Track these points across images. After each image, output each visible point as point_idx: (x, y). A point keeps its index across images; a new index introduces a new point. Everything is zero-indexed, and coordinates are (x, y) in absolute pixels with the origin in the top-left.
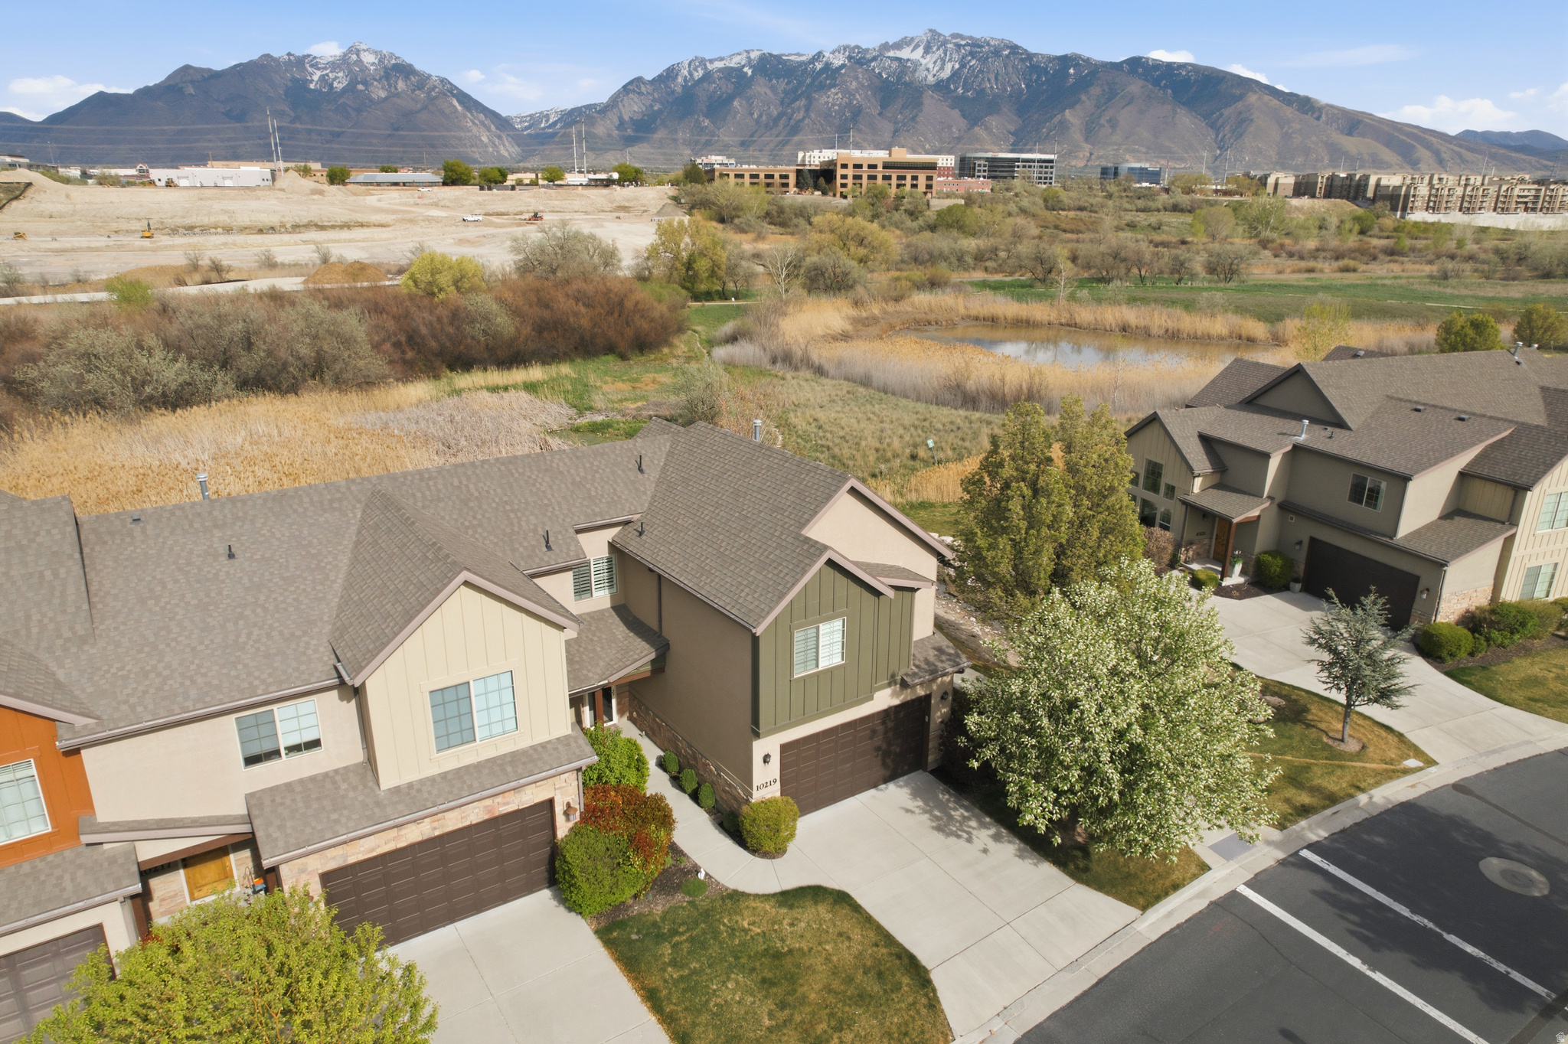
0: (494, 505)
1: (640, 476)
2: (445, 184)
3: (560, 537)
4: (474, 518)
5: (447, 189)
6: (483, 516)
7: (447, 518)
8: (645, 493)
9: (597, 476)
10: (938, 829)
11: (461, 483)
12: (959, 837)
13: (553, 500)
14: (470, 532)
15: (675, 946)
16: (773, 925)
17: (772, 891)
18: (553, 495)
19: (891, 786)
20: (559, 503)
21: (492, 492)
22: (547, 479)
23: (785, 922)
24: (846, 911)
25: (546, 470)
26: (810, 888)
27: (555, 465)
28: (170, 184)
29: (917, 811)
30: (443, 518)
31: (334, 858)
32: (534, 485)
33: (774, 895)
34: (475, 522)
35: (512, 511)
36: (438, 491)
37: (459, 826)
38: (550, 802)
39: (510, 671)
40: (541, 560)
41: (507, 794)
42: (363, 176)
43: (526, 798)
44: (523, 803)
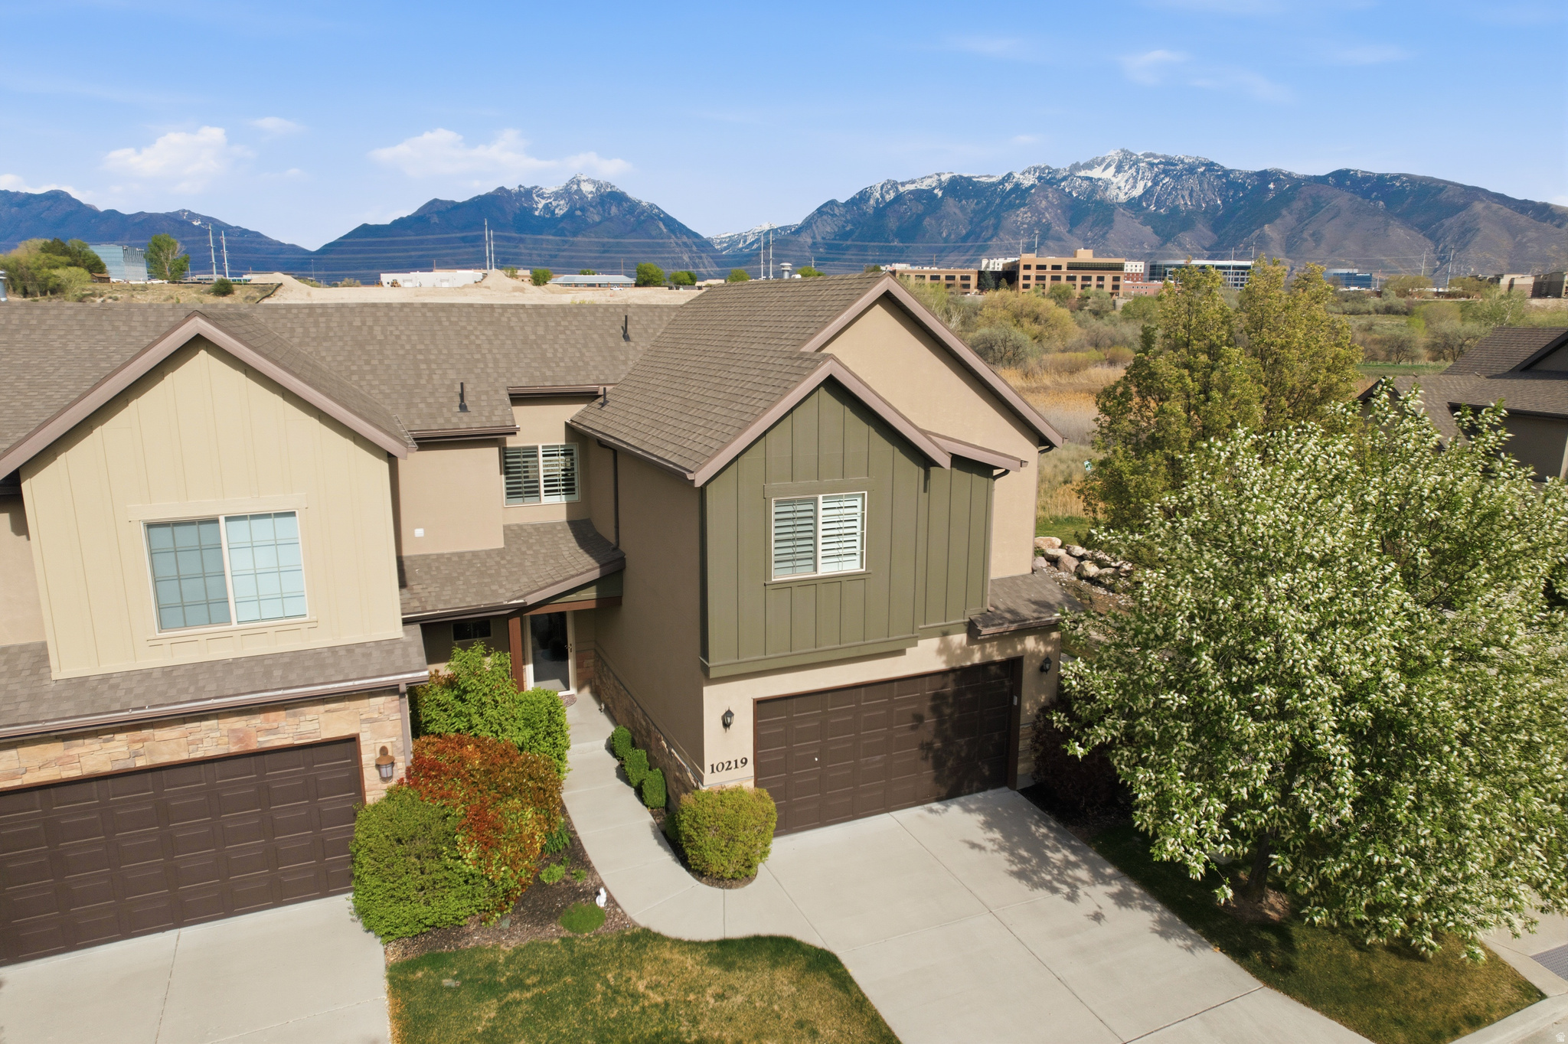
0: (401, 352)
1: (624, 344)
2: (637, 285)
3: (484, 397)
4: (367, 363)
5: (638, 289)
6: (381, 362)
7: (329, 359)
8: (625, 363)
9: (562, 336)
10: (1020, 875)
11: (364, 323)
12: (1055, 890)
13: (489, 356)
14: (355, 378)
15: (504, 1008)
16: (687, 993)
17: (705, 937)
18: (490, 351)
19: (954, 810)
20: (496, 361)
21: (404, 338)
22: (489, 333)
23: (710, 991)
24: (822, 983)
25: (491, 323)
26: (772, 939)
27: (504, 319)
28: (394, 284)
29: (989, 846)
30: (323, 358)
32: (467, 337)
33: (710, 943)
34: (367, 368)
35: (427, 362)
36: (329, 328)
37: (184, 756)
38: (353, 740)
39: (293, 514)
40: (448, 420)
41: (272, 715)
42: (563, 279)
43: (306, 727)
44: (301, 735)
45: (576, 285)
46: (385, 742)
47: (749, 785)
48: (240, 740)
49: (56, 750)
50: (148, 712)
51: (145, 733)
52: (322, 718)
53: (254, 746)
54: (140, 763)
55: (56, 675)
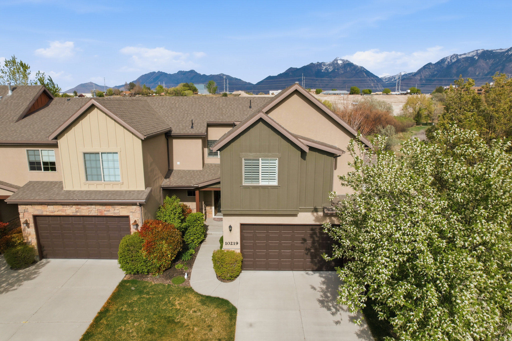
0: (181, 111)
1: (249, 109)
2: (350, 94)
3: (199, 124)
4: (171, 113)
6: (175, 113)
7: (161, 112)
10: (321, 302)
11: (174, 102)
12: (329, 309)
13: (206, 112)
14: (166, 118)
15: (139, 299)
16: (187, 308)
18: (207, 111)
19: (317, 275)
20: (207, 113)
21: (184, 106)
22: (208, 105)
23: (193, 309)
24: (226, 317)
25: (210, 102)
27: (215, 101)
29: (319, 289)
30: (160, 112)
31: (38, 210)
32: (202, 106)
34: (170, 115)
35: (187, 114)
36: (165, 104)
37: (87, 214)
38: (128, 217)
39: (117, 153)
40: (186, 131)
41: (108, 207)
42: (325, 92)
43: (116, 211)
44: (115, 213)
45: (330, 94)
46: (136, 219)
47: (239, 251)
48: (100, 212)
49: (60, 207)
50: (78, 201)
51: (79, 206)
52: (120, 209)
53: (103, 215)
54: (78, 214)
55: (64, 189)
